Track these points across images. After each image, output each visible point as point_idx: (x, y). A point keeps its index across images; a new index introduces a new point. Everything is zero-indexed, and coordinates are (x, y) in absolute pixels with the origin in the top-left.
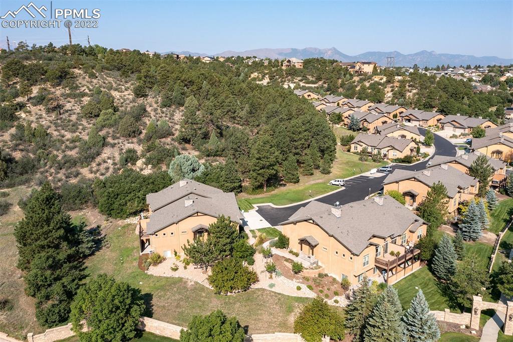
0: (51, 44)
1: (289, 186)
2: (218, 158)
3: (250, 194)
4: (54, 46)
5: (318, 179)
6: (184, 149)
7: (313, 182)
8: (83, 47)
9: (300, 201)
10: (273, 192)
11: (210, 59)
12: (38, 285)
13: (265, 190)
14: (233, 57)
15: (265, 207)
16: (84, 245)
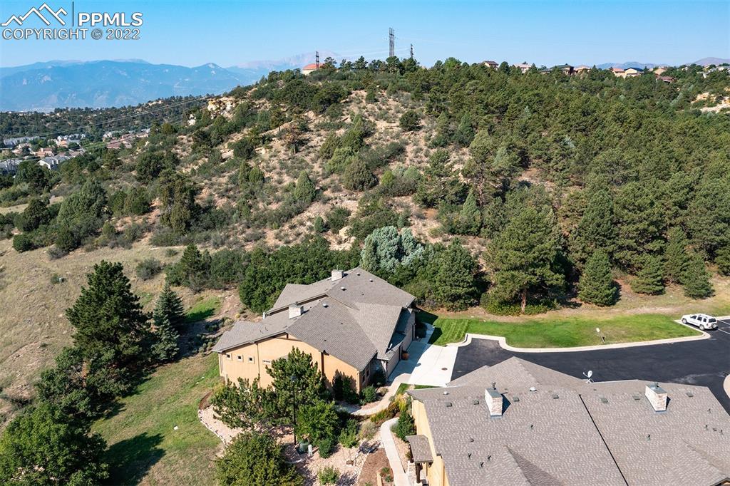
0: (362, 59)
1: (587, 308)
2: (471, 238)
3: (491, 312)
4: (365, 60)
5: (667, 305)
6: (420, 217)
7: (646, 310)
8: (401, 61)
9: (568, 346)
10: (539, 317)
11: (636, 71)
12: (49, 389)
13: (523, 308)
14: (685, 66)
15: (485, 344)
16: (161, 346)
